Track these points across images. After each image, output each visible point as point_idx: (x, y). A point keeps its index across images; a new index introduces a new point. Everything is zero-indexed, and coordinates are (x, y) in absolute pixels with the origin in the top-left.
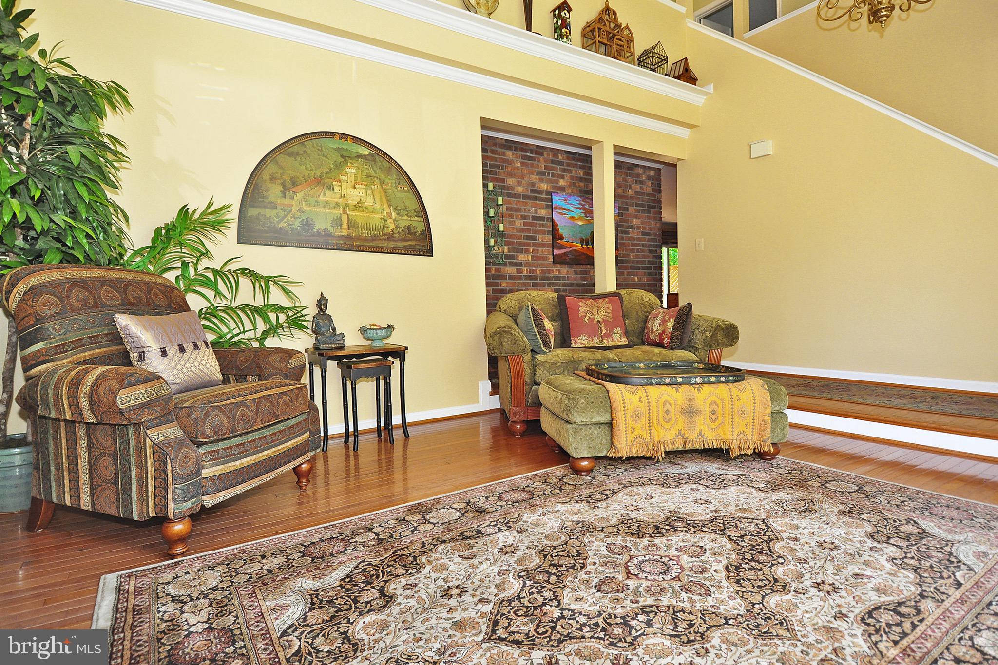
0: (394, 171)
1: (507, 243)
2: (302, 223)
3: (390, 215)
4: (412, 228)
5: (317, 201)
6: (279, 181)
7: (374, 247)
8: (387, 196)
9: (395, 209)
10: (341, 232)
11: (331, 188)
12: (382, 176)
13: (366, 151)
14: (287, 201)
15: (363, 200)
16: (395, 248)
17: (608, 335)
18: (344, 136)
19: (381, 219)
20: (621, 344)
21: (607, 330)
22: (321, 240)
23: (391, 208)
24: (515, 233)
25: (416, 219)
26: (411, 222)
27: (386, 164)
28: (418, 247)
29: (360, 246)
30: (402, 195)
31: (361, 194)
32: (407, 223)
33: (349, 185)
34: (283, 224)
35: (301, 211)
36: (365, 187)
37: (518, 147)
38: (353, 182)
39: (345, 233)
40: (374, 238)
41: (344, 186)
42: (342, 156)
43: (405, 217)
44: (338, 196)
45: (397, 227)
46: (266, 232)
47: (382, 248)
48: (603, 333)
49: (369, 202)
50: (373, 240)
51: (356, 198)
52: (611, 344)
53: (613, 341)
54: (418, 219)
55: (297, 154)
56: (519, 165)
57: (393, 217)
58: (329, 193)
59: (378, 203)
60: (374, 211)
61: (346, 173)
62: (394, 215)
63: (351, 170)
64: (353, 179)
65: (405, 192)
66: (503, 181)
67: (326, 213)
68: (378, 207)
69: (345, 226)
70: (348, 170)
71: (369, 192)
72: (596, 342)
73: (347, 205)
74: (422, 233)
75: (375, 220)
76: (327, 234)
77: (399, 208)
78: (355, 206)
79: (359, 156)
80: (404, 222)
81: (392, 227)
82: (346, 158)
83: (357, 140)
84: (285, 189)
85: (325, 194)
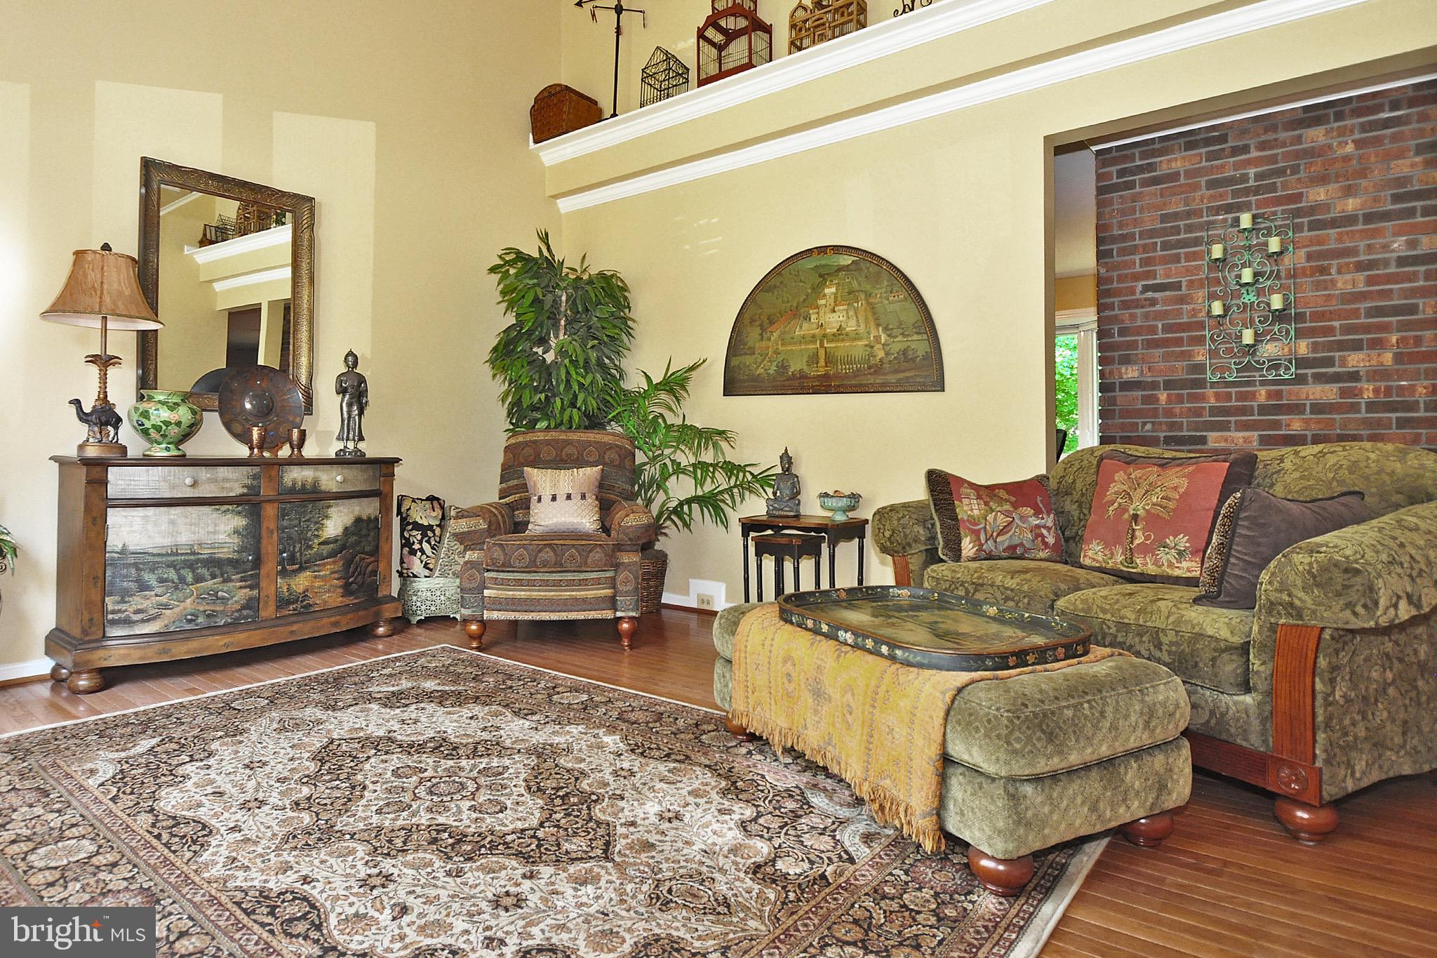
0: (884, 275)
1: (1312, 332)
2: (777, 366)
3: (877, 338)
4: (910, 353)
5: (793, 338)
6: (757, 323)
7: (856, 386)
8: (874, 313)
9: (886, 329)
10: (817, 371)
11: (807, 318)
12: (868, 287)
13: (846, 260)
14: (764, 343)
15: (844, 325)
16: (884, 385)
17: (1145, 549)
18: (822, 250)
19: (866, 346)
20: (1177, 573)
21: (1147, 538)
22: (796, 383)
23: (880, 329)
24: (1335, 306)
25: (915, 337)
26: (909, 343)
27: (873, 269)
28: (918, 380)
29: (839, 386)
30: (896, 306)
31: (841, 318)
32: (902, 346)
33: (827, 310)
34: (761, 371)
35: (777, 352)
36: (846, 307)
37: (1347, 108)
38: (833, 304)
39: (821, 372)
40: (857, 374)
41: (821, 313)
42: (821, 276)
43: (900, 338)
44: (815, 326)
45: (887, 354)
46: (746, 381)
47: (866, 385)
48: (1137, 542)
49: (851, 327)
50: (856, 376)
51: (835, 325)
52: (1151, 569)
53: (1156, 563)
54: (919, 337)
55: (775, 287)
56: (1350, 148)
57: (883, 341)
58: (805, 325)
59: (863, 326)
60: (857, 337)
61: (825, 295)
62: (883, 338)
63: (830, 290)
64: (832, 301)
65: (900, 301)
66: (1298, 197)
67: (801, 350)
68: (862, 329)
69: (822, 362)
70: (827, 291)
71: (851, 313)
72: (1118, 559)
73: (824, 336)
74: (924, 358)
75: (858, 349)
76: (803, 376)
77: (891, 327)
78: (834, 335)
79: (841, 269)
80: (897, 346)
81: (881, 354)
82: (825, 275)
83: (837, 249)
84: (763, 329)
85: (801, 327)
